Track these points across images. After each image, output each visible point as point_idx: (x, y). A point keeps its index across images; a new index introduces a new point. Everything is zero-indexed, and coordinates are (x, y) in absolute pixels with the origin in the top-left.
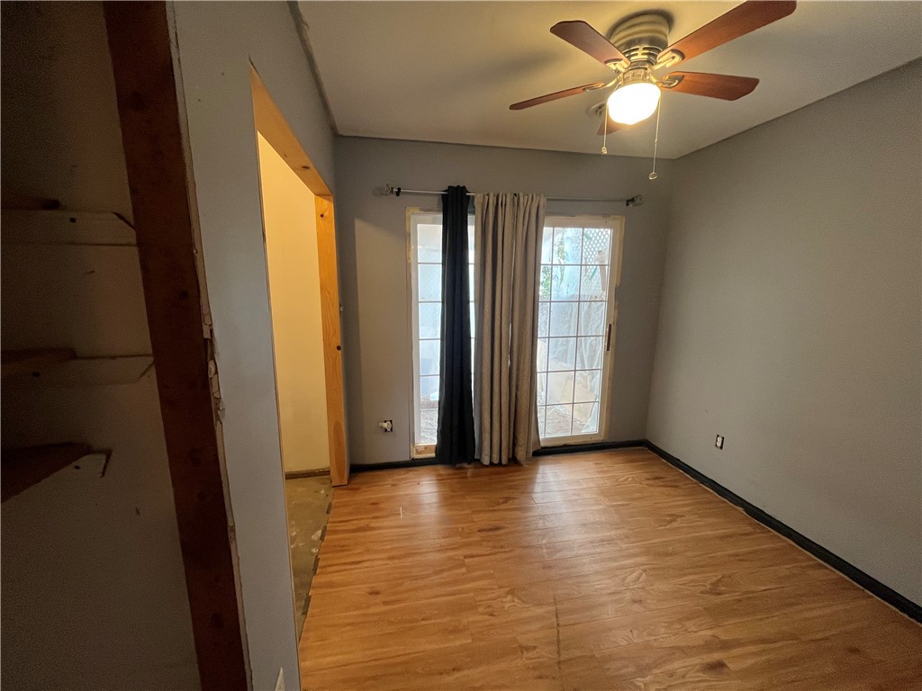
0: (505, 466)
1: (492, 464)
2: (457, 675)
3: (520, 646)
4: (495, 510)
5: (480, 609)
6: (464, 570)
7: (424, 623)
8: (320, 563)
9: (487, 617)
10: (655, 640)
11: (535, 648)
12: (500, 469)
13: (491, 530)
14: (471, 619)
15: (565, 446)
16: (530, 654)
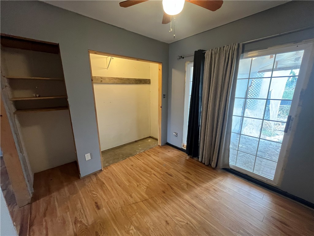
0: (206, 165)
1: (201, 162)
2: (118, 186)
3: (131, 195)
4: (179, 172)
5: (138, 183)
6: (149, 175)
7: (129, 176)
8: (135, 156)
9: (136, 185)
10: (152, 231)
11: (132, 198)
12: (204, 166)
13: (169, 175)
14: (134, 183)
15: (246, 175)
16: (130, 198)
